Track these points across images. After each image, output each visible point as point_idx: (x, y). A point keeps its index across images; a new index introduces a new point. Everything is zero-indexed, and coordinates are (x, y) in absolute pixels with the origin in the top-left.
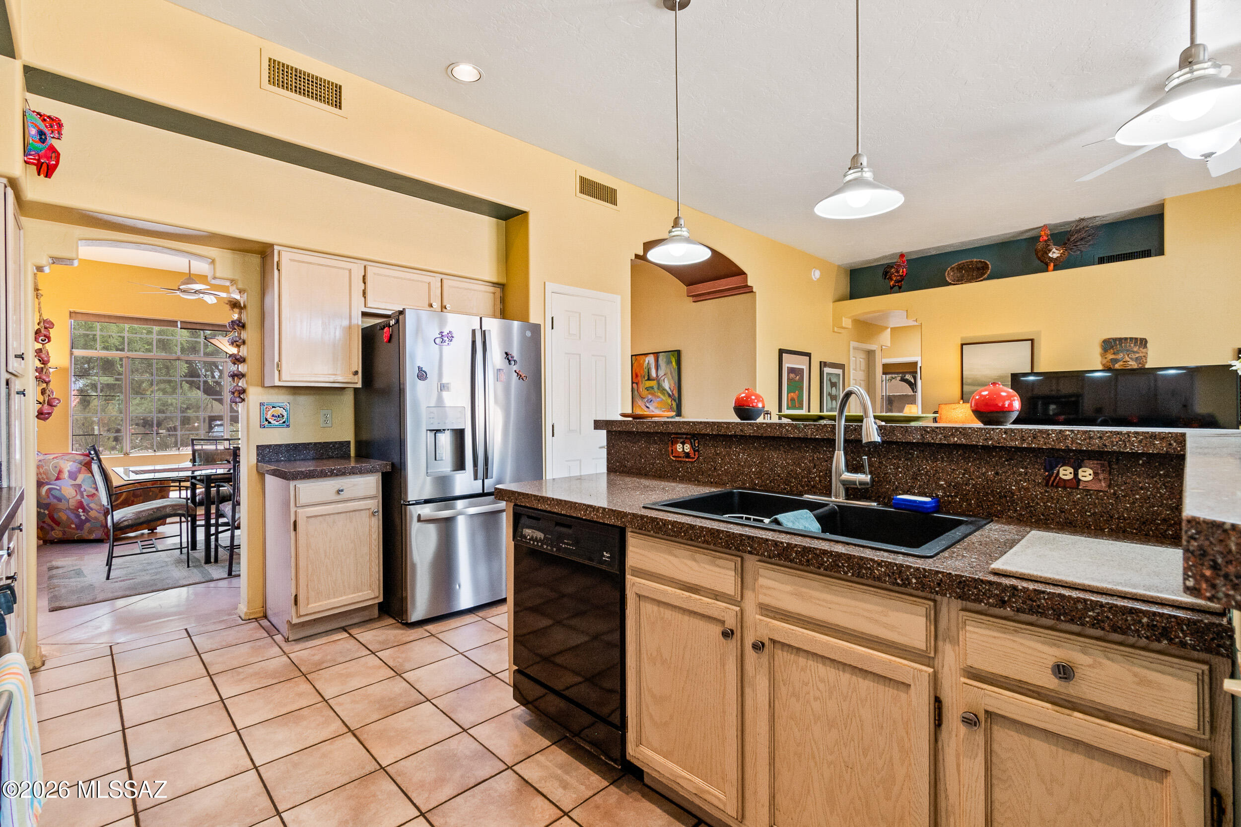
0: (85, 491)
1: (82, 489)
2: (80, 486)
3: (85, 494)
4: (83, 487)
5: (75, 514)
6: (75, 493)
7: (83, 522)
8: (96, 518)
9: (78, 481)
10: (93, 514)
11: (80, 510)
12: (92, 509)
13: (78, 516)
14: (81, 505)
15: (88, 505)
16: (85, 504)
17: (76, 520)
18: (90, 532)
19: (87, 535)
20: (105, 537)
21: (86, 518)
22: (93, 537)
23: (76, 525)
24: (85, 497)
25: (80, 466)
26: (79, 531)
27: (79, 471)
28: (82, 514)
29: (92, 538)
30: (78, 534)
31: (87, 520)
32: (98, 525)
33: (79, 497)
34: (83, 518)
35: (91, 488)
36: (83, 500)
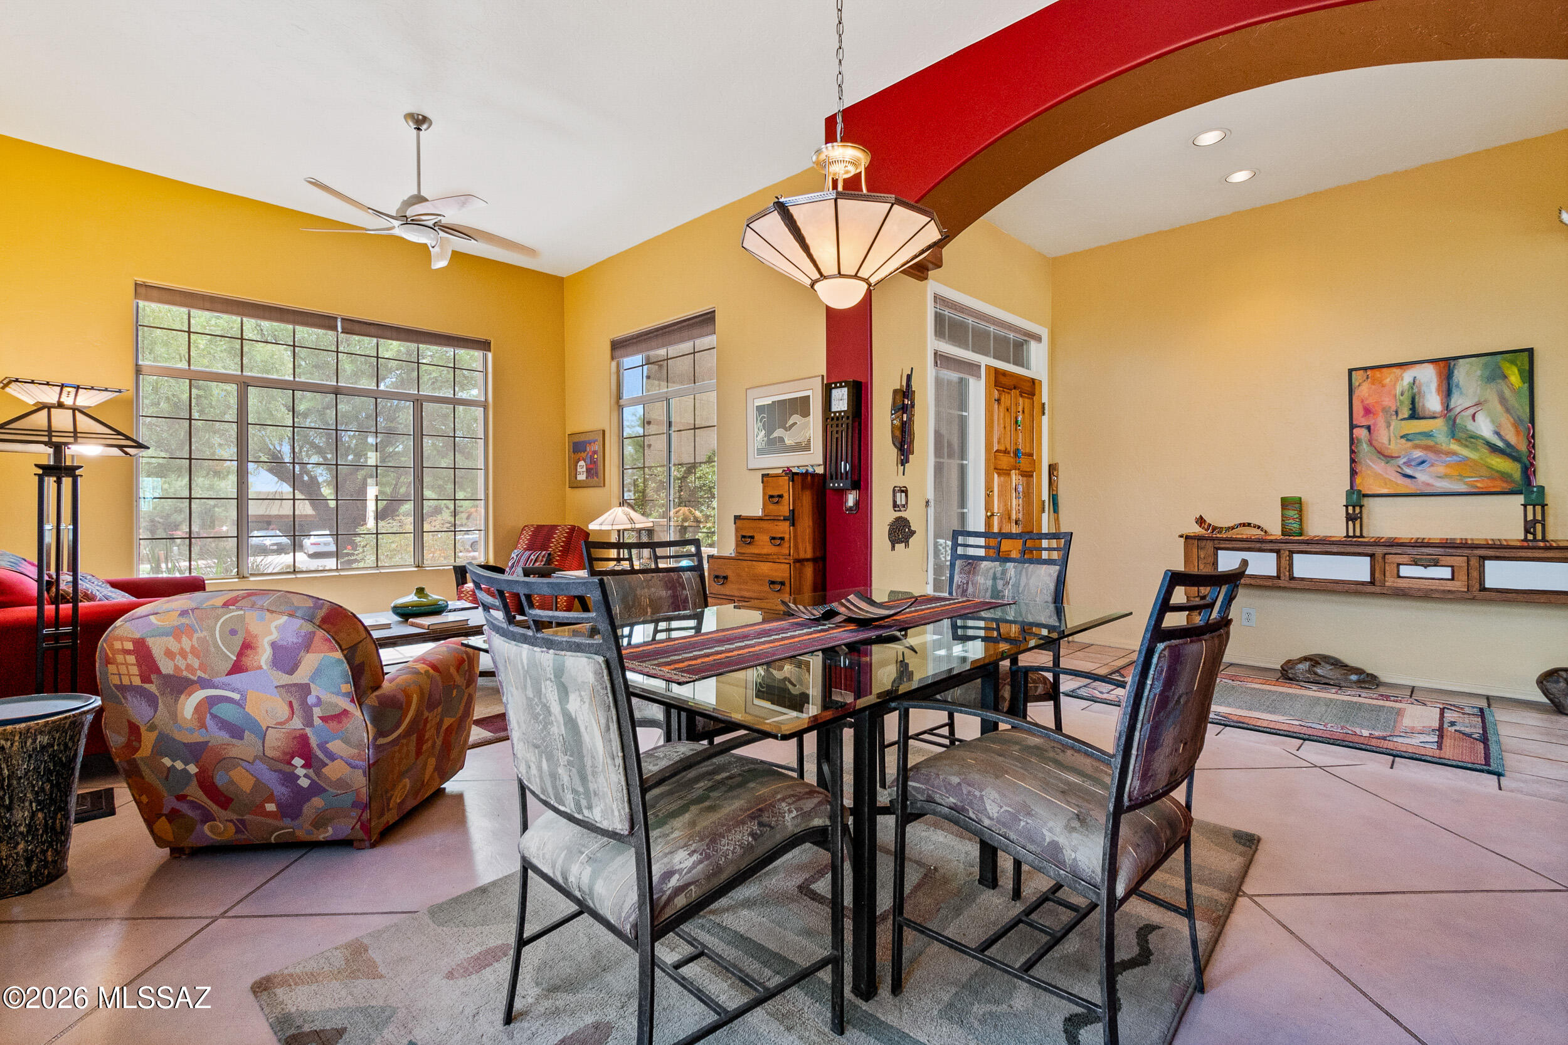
0: (319, 702)
1: (311, 700)
2: (304, 690)
3: (317, 712)
4: (314, 693)
5: (280, 771)
6: (287, 709)
7: (302, 796)
8: (341, 783)
9: (301, 676)
10: (334, 771)
11: (298, 762)
12: (332, 757)
13: (291, 779)
14: (302, 747)
15: (322, 746)
16: (314, 742)
17: (280, 790)
18: (320, 822)
19: (309, 833)
20: (361, 834)
21: (313, 782)
22: (327, 833)
23: (278, 806)
24: (317, 721)
25: (308, 627)
26: (287, 821)
27: (307, 644)
28: (301, 772)
29: (321, 838)
30: (286, 828)
31: (315, 789)
32: (349, 799)
33: (297, 723)
34: (304, 783)
35: (338, 694)
36: (308, 731)
